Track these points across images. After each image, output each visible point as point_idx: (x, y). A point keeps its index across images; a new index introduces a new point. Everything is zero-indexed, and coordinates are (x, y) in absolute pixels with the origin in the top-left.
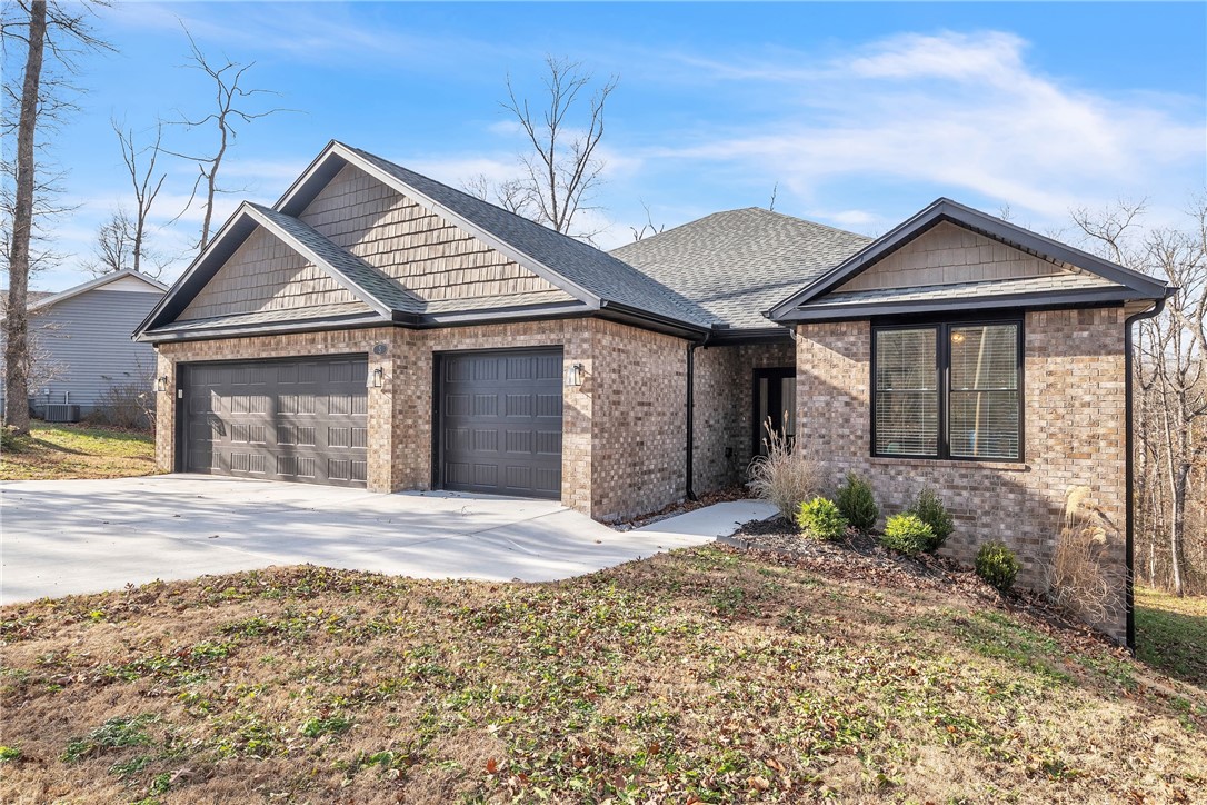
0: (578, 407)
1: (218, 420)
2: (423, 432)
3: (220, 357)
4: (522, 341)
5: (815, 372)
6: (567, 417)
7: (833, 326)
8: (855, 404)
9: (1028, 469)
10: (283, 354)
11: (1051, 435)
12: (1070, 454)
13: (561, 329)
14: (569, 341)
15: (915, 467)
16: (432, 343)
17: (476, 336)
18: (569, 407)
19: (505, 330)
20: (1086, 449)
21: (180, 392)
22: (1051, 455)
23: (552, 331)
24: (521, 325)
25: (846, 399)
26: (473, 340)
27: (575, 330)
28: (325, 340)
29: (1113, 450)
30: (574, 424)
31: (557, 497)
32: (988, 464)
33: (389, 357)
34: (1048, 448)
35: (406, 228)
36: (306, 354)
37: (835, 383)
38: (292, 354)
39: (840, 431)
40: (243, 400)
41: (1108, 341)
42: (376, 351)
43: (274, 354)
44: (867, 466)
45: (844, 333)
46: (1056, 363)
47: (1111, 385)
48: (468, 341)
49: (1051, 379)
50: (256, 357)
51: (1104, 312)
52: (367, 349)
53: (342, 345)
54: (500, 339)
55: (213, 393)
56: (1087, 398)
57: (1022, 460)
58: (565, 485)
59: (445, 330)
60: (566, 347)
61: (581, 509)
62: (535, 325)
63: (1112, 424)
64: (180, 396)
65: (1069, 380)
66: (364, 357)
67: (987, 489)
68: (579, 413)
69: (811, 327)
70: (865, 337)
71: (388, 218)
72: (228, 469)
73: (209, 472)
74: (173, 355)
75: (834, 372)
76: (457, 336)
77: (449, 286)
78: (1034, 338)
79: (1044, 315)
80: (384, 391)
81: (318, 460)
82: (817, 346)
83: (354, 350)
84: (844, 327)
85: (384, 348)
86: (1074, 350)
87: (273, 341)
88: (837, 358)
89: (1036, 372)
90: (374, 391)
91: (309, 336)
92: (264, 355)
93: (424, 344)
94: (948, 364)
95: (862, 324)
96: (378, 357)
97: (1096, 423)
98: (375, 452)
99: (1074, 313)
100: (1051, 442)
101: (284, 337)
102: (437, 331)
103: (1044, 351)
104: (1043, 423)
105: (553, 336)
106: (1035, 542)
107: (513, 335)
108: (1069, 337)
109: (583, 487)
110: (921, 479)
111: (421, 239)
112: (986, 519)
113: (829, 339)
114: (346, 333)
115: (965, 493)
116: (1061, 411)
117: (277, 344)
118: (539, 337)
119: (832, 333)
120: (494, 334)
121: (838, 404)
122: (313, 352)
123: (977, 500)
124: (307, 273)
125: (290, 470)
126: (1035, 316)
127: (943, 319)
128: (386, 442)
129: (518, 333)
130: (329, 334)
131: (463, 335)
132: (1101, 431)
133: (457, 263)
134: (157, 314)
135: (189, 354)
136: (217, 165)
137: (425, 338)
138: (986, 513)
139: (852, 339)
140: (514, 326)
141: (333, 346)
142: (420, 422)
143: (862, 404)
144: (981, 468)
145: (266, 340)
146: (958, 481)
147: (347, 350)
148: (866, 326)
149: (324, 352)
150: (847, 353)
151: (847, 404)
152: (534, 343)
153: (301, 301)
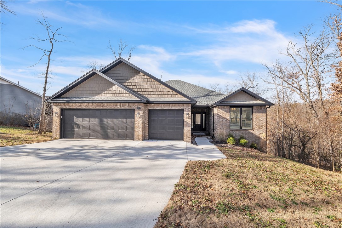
0: (188, 122)
1: (76, 124)
2: (146, 127)
3: (80, 108)
4: (174, 108)
5: (220, 115)
6: (185, 124)
7: (223, 107)
8: (227, 120)
9: (254, 131)
10: (105, 108)
11: (257, 125)
12: (259, 128)
13: (184, 106)
14: (186, 108)
15: (237, 131)
16: (149, 107)
17: (162, 106)
18: (186, 122)
19: (169, 105)
20: (261, 128)
21: (62, 117)
22: (257, 128)
23: (181, 106)
24: (173, 104)
25: (226, 119)
26: (161, 107)
27: (187, 106)
28: (121, 105)
29: (265, 128)
30: (187, 125)
31: (183, 140)
32: (248, 130)
33: (141, 110)
34: (256, 127)
35: (140, 80)
36: (114, 108)
37: (224, 117)
38: (108, 108)
39: (225, 125)
40: (87, 119)
41: (264, 111)
42: (137, 108)
43: (102, 108)
44: (229, 131)
45: (225, 108)
46: (257, 114)
47: (264, 118)
48: (159, 107)
49: (257, 117)
50: (95, 108)
51: (264, 107)
52: (134, 108)
53: (126, 107)
54: (168, 107)
55: (75, 117)
56: (261, 120)
57: (252, 129)
58: (185, 137)
59: (153, 104)
60: (185, 110)
61: (188, 142)
62: (177, 105)
63: (265, 124)
64: (62, 118)
65: (259, 117)
66: (134, 110)
67: (248, 134)
68: (188, 123)
69: (219, 107)
70: (229, 109)
71: (135, 78)
72: (81, 137)
73: (74, 138)
74: (60, 107)
75: (224, 115)
76: (156, 106)
77: (153, 95)
78: (254, 110)
79: (256, 107)
80: (140, 118)
81: (115, 134)
82: (221, 110)
83: (130, 108)
84: (225, 107)
85: (140, 108)
86: (260, 113)
87: (101, 105)
88: (224, 112)
89: (254, 116)
90: (137, 118)
91: (115, 104)
92: (98, 108)
93: (146, 107)
94: (242, 114)
95: (228, 107)
96: (138, 110)
97: (262, 124)
98: (137, 132)
99: (260, 107)
100: (257, 126)
101: (105, 104)
102: (151, 105)
103: (256, 113)
104: (256, 124)
105: (181, 107)
106: (255, 142)
107: (171, 106)
108: (259, 110)
109: (189, 138)
110: (238, 133)
111: (145, 83)
112: (248, 139)
113: (223, 109)
114: (128, 104)
115: (245, 135)
116: (258, 122)
117: (103, 105)
118: (178, 107)
119: (223, 108)
120: (166, 106)
121: (224, 120)
122: (116, 108)
123: (246, 136)
124: (113, 88)
125: (106, 137)
126: (255, 107)
127: (241, 107)
128: (140, 129)
129: (173, 106)
130: (122, 104)
131: (158, 106)
132: (263, 125)
133: (155, 90)
134: (57, 95)
135: (67, 107)
136: (51, 53)
137: (147, 106)
138: (248, 138)
139: (227, 109)
140: (172, 105)
141: (123, 107)
142: (145, 124)
143: (228, 120)
144: (247, 131)
145: (99, 104)
146: (244, 133)
147: (128, 108)
148: (229, 107)
149: (120, 108)
150: (226, 111)
151: (226, 120)
152: (176, 108)
153: (111, 95)
